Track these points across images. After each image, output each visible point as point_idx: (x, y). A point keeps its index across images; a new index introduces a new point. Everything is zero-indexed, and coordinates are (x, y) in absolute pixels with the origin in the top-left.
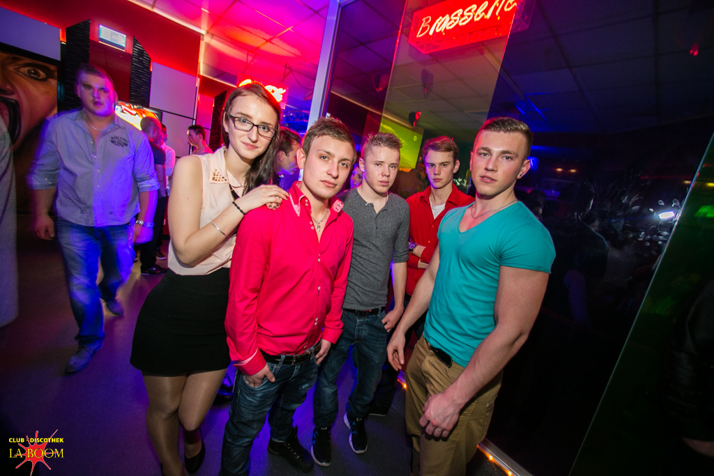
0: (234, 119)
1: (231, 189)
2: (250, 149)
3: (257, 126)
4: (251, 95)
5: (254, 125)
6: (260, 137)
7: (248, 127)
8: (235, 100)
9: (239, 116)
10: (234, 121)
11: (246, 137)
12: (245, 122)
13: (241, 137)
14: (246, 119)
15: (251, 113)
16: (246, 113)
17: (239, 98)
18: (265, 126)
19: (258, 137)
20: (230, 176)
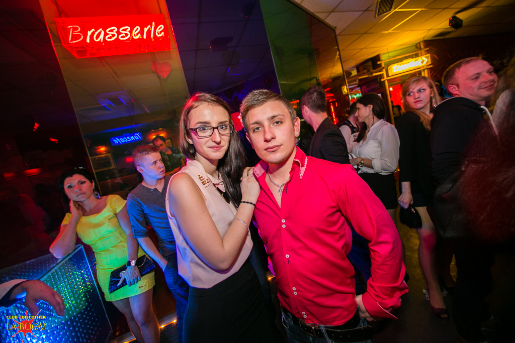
0: (195, 130)
1: (215, 187)
2: (217, 151)
3: (217, 128)
4: (202, 104)
5: (214, 128)
6: (223, 137)
7: (209, 132)
8: (190, 114)
9: (198, 125)
10: (196, 134)
11: (211, 141)
12: (205, 129)
13: (206, 143)
14: (205, 125)
15: (207, 119)
16: (203, 121)
17: (192, 111)
18: (222, 125)
19: (220, 137)
20: (210, 177)
